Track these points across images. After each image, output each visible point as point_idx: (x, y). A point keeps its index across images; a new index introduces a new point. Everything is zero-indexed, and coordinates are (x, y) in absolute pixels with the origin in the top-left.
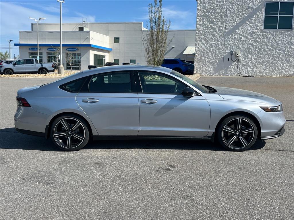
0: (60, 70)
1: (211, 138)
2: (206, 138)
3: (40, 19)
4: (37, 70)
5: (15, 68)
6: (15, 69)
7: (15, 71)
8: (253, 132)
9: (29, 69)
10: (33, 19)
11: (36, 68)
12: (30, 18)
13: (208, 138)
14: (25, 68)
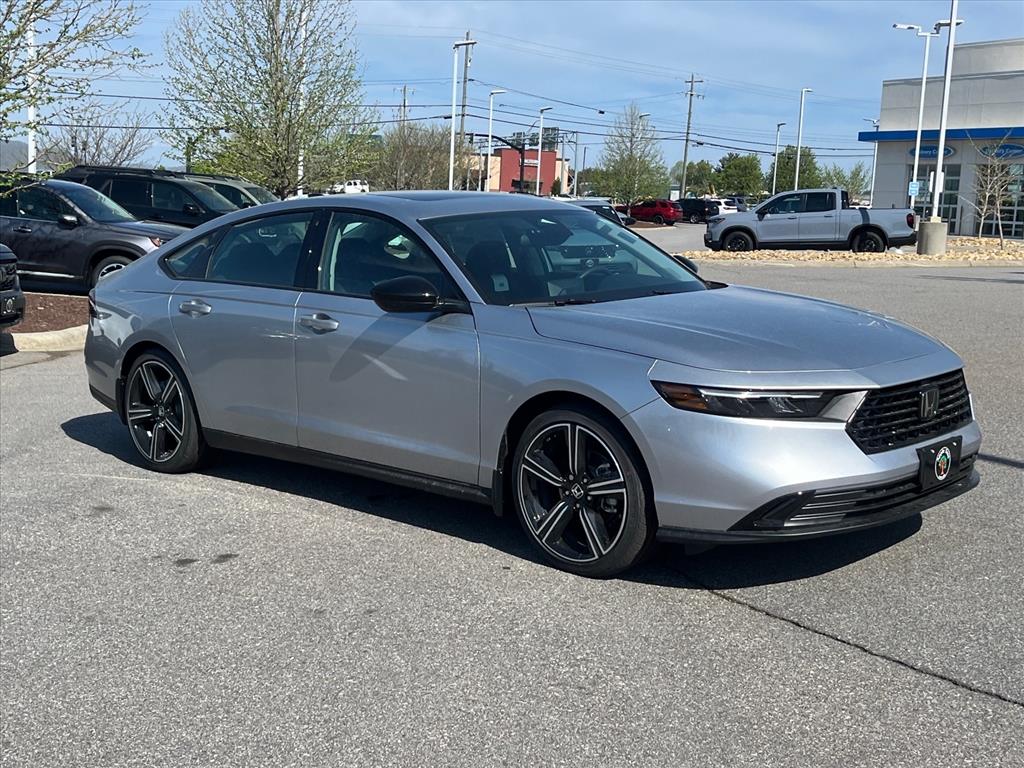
0: (928, 236)
1: (490, 496)
2: (473, 492)
3: (940, 25)
4: (844, 237)
5: (762, 229)
6: (760, 233)
7: (762, 238)
8: (622, 493)
9: (810, 233)
10: (909, 28)
11: (839, 227)
12: (899, 26)
13: (479, 493)
14: (799, 229)
